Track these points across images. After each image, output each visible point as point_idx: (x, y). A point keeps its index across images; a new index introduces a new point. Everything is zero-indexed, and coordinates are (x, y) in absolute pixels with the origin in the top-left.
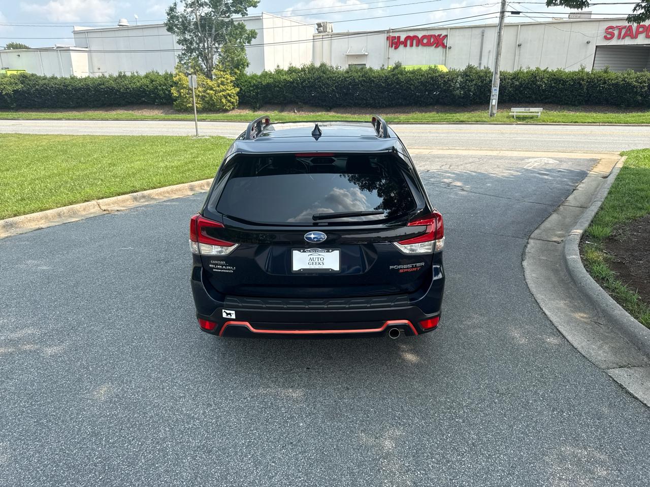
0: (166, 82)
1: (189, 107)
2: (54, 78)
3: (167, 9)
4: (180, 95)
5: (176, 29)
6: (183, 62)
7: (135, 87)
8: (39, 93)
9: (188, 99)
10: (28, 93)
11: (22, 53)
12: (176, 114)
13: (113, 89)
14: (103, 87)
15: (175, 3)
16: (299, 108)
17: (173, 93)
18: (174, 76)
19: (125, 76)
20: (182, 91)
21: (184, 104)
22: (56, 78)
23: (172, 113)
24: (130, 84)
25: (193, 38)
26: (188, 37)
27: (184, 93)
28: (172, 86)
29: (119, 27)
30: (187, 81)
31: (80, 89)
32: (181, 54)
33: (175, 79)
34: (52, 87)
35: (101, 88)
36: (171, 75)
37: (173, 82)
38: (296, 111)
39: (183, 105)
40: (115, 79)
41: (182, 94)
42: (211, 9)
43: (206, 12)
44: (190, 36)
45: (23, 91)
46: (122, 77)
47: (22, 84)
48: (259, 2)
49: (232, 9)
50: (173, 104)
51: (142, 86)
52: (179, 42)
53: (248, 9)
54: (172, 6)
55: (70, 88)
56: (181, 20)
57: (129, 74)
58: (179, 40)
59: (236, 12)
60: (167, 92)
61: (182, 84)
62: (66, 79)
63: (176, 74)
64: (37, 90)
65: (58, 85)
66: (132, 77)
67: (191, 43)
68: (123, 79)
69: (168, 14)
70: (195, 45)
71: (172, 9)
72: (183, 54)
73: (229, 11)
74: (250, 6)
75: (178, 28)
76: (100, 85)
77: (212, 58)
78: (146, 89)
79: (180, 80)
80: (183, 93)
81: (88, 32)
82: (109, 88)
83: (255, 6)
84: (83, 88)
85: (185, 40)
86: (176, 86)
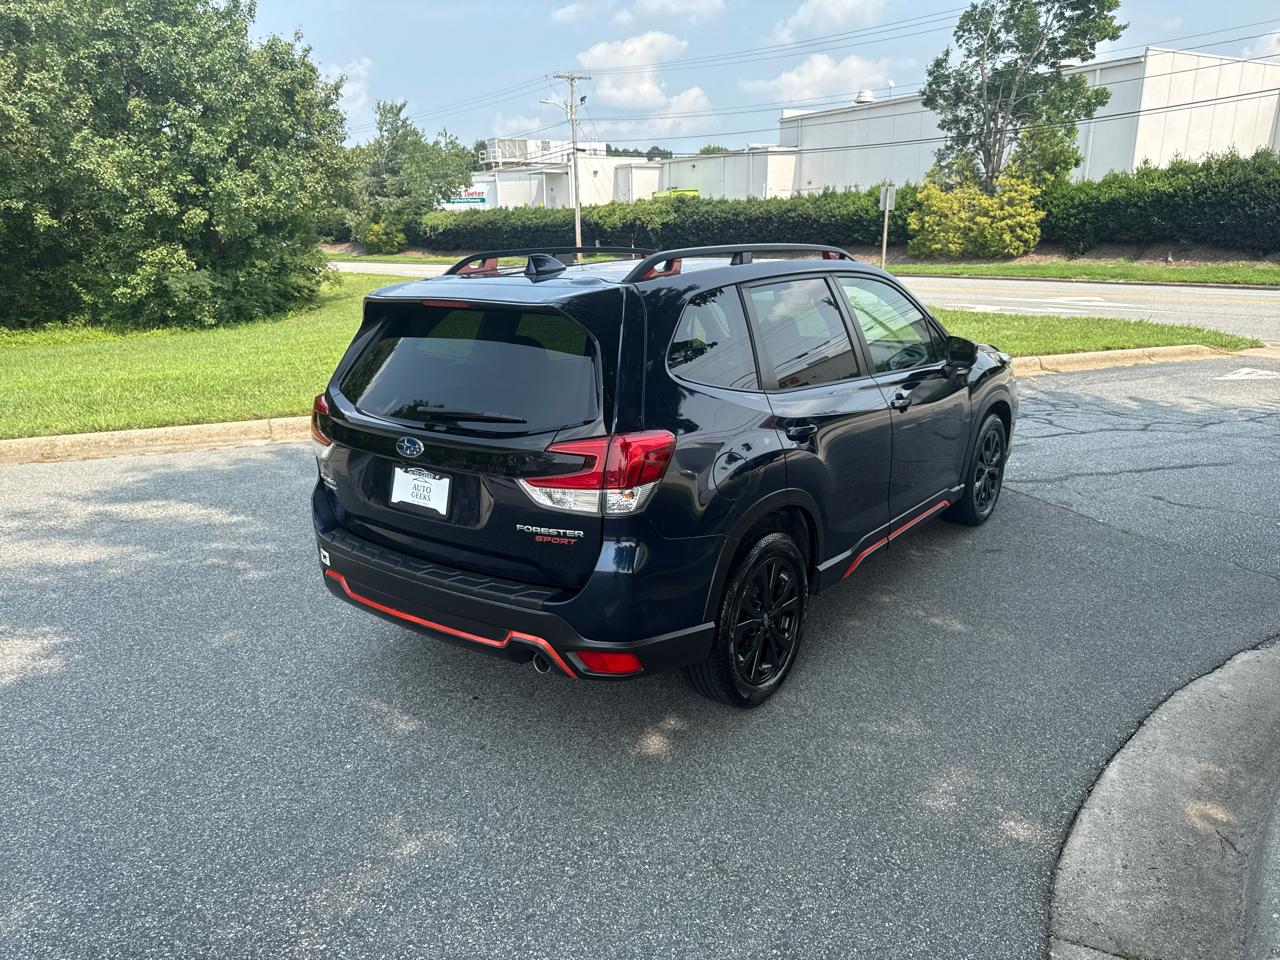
0: (902, 204)
1: (936, 249)
2: (723, 202)
3: (930, 64)
4: (923, 227)
5: (941, 101)
6: (943, 164)
7: (845, 212)
8: (697, 228)
9: (936, 235)
10: (682, 228)
11: (700, 162)
12: (908, 263)
13: (808, 218)
14: (793, 214)
15: (947, 51)
16: (1180, 252)
17: (910, 224)
18: (919, 190)
19: (834, 193)
20: (927, 218)
21: (928, 244)
22: (726, 202)
23: (904, 262)
24: (839, 208)
25: (972, 115)
26: (962, 112)
27: (931, 222)
28: (911, 210)
29: (856, 105)
30: (939, 200)
31: (757, 219)
32: (943, 148)
33: (919, 196)
34: (716, 217)
35: (791, 217)
36: (915, 189)
37: (915, 202)
38: (1170, 259)
39: (924, 245)
40: (815, 200)
41: (927, 225)
42: (1017, 56)
43: (1006, 60)
44: (967, 110)
45: (676, 225)
46: (828, 195)
47: (675, 212)
48: (1125, 27)
49: (1063, 49)
50: (907, 243)
51: (857, 211)
52: (942, 126)
53: (1098, 45)
54: (941, 56)
55: (741, 218)
56: (953, 82)
57: (840, 190)
58: (943, 121)
59: (1070, 54)
60: (900, 222)
61: (929, 206)
62: (739, 202)
63: (925, 187)
64: (694, 222)
65: (725, 213)
66: (845, 194)
67: (967, 126)
68: (829, 200)
69: (930, 74)
70: (973, 130)
71: (939, 64)
72: (947, 148)
73: (1055, 53)
74: (1103, 39)
75: (946, 99)
76: (789, 211)
77: (1001, 152)
78: (865, 216)
79: (928, 198)
80: (928, 222)
81: (803, 118)
82: (802, 217)
83: (1114, 37)
84: (762, 218)
85: (956, 120)
86: (920, 210)
